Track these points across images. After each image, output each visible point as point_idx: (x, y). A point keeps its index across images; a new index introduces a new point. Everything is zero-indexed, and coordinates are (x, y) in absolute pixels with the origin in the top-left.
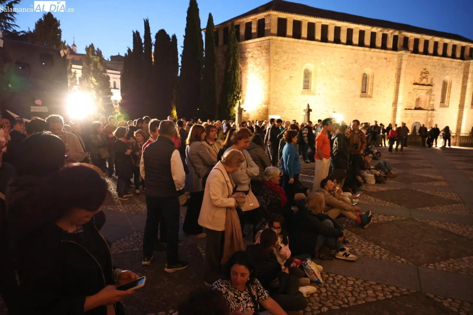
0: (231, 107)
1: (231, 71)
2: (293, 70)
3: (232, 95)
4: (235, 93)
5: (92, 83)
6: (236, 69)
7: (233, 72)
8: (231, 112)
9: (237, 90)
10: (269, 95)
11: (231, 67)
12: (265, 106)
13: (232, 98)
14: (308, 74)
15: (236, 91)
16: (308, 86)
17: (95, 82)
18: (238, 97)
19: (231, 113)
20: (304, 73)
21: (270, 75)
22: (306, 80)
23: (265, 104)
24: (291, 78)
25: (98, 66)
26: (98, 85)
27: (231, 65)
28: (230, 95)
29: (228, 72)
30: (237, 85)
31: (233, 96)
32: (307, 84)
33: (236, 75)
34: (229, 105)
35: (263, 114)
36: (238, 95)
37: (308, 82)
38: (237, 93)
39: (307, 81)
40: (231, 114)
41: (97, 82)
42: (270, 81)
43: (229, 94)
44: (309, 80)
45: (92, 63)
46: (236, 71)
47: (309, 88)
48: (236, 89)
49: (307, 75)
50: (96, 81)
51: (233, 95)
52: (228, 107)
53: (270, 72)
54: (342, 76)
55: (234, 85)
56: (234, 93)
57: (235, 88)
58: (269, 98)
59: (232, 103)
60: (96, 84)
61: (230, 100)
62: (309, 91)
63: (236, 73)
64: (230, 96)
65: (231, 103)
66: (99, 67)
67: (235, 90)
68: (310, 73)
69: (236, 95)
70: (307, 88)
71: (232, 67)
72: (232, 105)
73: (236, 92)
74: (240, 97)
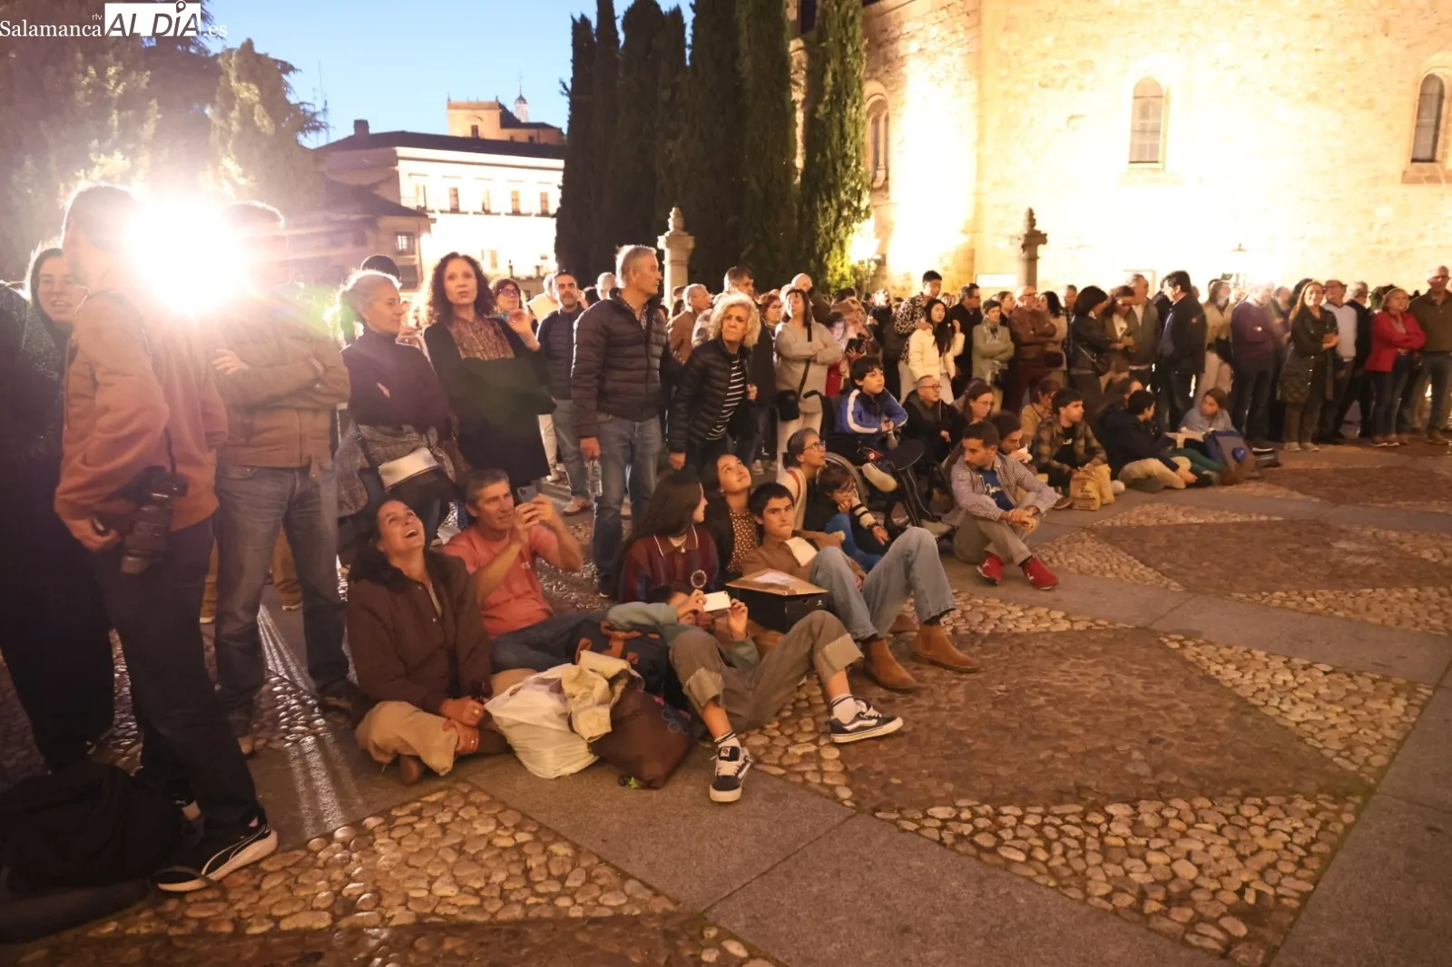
0: (831, 248)
1: (829, 115)
2: (1081, 88)
3: (832, 206)
4: (843, 195)
5: (229, 179)
6: (849, 102)
7: (838, 115)
8: (830, 266)
9: (853, 184)
10: (978, 194)
11: (827, 97)
12: (964, 240)
13: (833, 215)
14: (1153, 100)
15: (847, 188)
16: (1154, 149)
17: (240, 176)
18: (857, 211)
19: (829, 273)
20: (1135, 98)
21: (980, 117)
22: (1143, 125)
23: (964, 232)
24: (1073, 122)
25: (255, 118)
26: (251, 184)
27: (828, 89)
28: (826, 204)
29: (817, 115)
30: (853, 164)
31: (836, 207)
32: (1147, 142)
33: (849, 128)
34: (821, 241)
35: (959, 273)
36: (855, 203)
37: (1156, 131)
38: (851, 196)
39: (1149, 128)
40: (832, 276)
41: (245, 175)
42: (981, 138)
43: (822, 201)
44: (1160, 124)
45: (237, 107)
46: (848, 111)
47: (1160, 159)
48: (846, 180)
49: (1149, 104)
50: (240, 170)
51: (834, 202)
52: (818, 251)
53: (981, 102)
54: (1313, 97)
55: (839, 166)
56: (838, 196)
57: (842, 178)
58: (979, 209)
59: (832, 234)
60: (242, 181)
61: (825, 221)
62: (1157, 170)
63: (846, 121)
64: (826, 209)
65: (828, 234)
66: (258, 123)
67: (845, 184)
68: (1164, 93)
69: (849, 204)
70: (1147, 159)
71: (831, 99)
72: (832, 241)
73: (846, 193)
74: (867, 212)
